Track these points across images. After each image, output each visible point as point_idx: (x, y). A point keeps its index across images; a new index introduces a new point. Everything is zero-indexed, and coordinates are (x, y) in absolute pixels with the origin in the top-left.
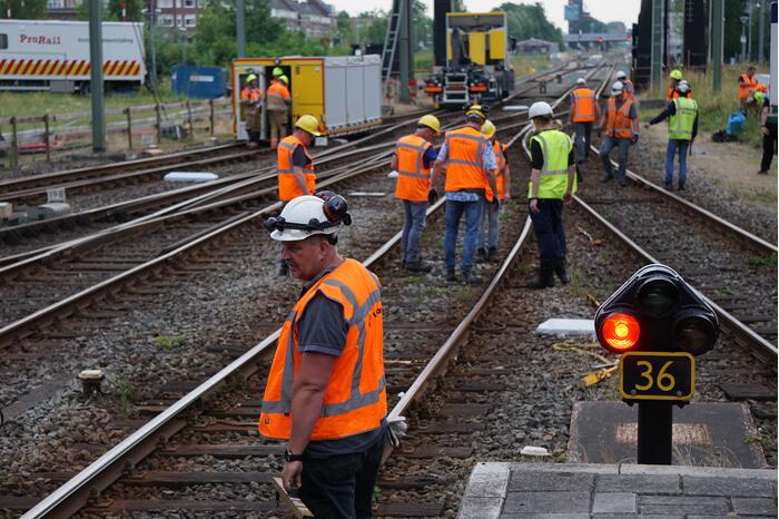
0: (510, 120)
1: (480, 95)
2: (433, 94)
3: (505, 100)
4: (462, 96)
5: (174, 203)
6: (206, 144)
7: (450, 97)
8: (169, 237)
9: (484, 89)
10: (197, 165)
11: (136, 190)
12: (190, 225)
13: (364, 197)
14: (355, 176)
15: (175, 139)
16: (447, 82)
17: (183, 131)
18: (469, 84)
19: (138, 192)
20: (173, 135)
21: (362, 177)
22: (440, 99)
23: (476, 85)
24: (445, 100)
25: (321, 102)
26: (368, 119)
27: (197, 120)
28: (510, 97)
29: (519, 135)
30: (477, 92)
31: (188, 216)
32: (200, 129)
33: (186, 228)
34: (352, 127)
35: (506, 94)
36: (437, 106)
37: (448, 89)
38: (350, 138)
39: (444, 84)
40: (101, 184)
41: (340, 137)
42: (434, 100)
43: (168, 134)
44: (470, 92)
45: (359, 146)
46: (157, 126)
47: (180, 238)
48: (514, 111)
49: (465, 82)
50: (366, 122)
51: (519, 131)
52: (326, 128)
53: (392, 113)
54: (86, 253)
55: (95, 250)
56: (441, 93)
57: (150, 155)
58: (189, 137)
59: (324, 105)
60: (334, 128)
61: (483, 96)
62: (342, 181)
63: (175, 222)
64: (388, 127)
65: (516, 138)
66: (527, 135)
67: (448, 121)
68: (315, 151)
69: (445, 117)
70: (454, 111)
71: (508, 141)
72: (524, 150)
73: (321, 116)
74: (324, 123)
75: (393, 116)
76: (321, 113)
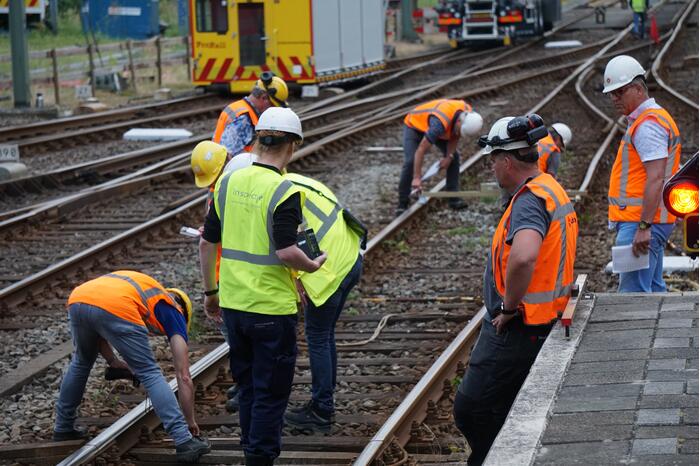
0: (556, 60)
1: (513, 28)
2: (447, 29)
3: (547, 34)
4: (489, 30)
5: (149, 164)
6: (157, 98)
7: (472, 31)
8: (161, 198)
9: (518, 19)
10: (158, 121)
11: (92, 149)
12: (180, 186)
13: (382, 152)
14: (365, 130)
15: (114, 91)
16: (467, 11)
17: (123, 80)
18: (497, 13)
19: (98, 153)
20: (111, 85)
21: (374, 132)
22: (457, 35)
23: (508, 14)
24: (465, 35)
25: (308, 40)
26: (368, 62)
27: (141, 66)
28: (554, 30)
29: (571, 77)
30: (508, 24)
31: (176, 175)
32: (144, 78)
33: (177, 188)
34: (347, 72)
35: (548, 26)
36: (453, 44)
37: (468, 21)
38: (347, 87)
39: (463, 13)
40: (45, 144)
41: (333, 86)
42: (450, 37)
43: (103, 84)
44: (500, 24)
45: (360, 96)
46: (90, 74)
47: (175, 199)
48: (562, 48)
49: (493, 10)
50: (365, 66)
51: (571, 73)
52: (315, 74)
54: (72, 214)
55: (81, 211)
56: (459, 26)
57: (91, 111)
58: (131, 88)
59: (312, 43)
60: (325, 73)
61: (517, 29)
62: (352, 135)
63: (161, 182)
64: (392, 73)
65: (566, 82)
66: (581, 78)
67: (472, 63)
68: (303, 103)
69: (467, 59)
70: (476, 51)
71: (556, 86)
72: (578, 96)
73: (309, 58)
74: (313, 67)
75: (395, 59)
76: (309, 54)
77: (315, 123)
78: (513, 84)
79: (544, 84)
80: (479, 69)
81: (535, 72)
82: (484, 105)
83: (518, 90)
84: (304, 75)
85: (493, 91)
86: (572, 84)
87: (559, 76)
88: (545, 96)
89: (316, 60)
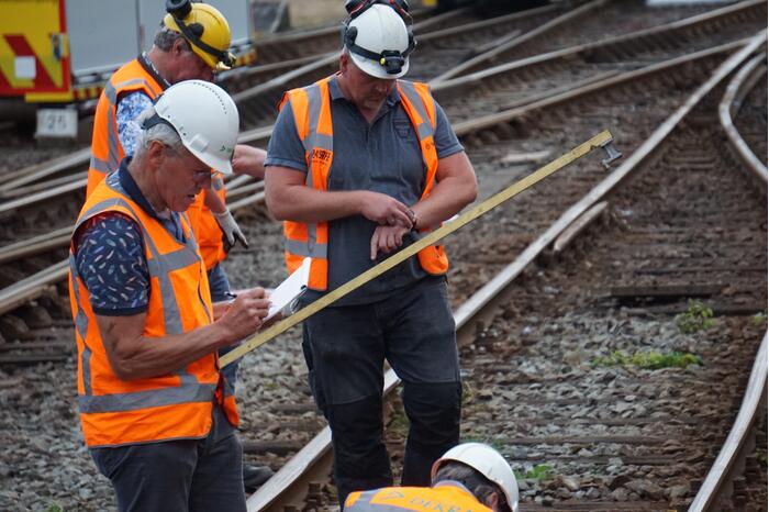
29: (707, 87)
51: (708, 75)
52: (74, 80)
53: (285, 25)
59: (62, 1)
64: (275, 73)
65: (694, 99)
66: (733, 87)
67: (472, 46)
68: (36, 154)
69: (460, 36)
70: (483, 15)
71: (674, 109)
72: (724, 137)
73: (55, 39)
74: (65, 63)
75: (288, 36)
76: (55, 28)
77: (52, 213)
78: (565, 104)
79: (642, 104)
80: (486, 64)
81: (621, 73)
82: (490, 160)
83: (576, 120)
84: (42, 80)
85: (513, 123)
86: (710, 104)
87: (680, 82)
88: (644, 137)
89: (72, 42)
